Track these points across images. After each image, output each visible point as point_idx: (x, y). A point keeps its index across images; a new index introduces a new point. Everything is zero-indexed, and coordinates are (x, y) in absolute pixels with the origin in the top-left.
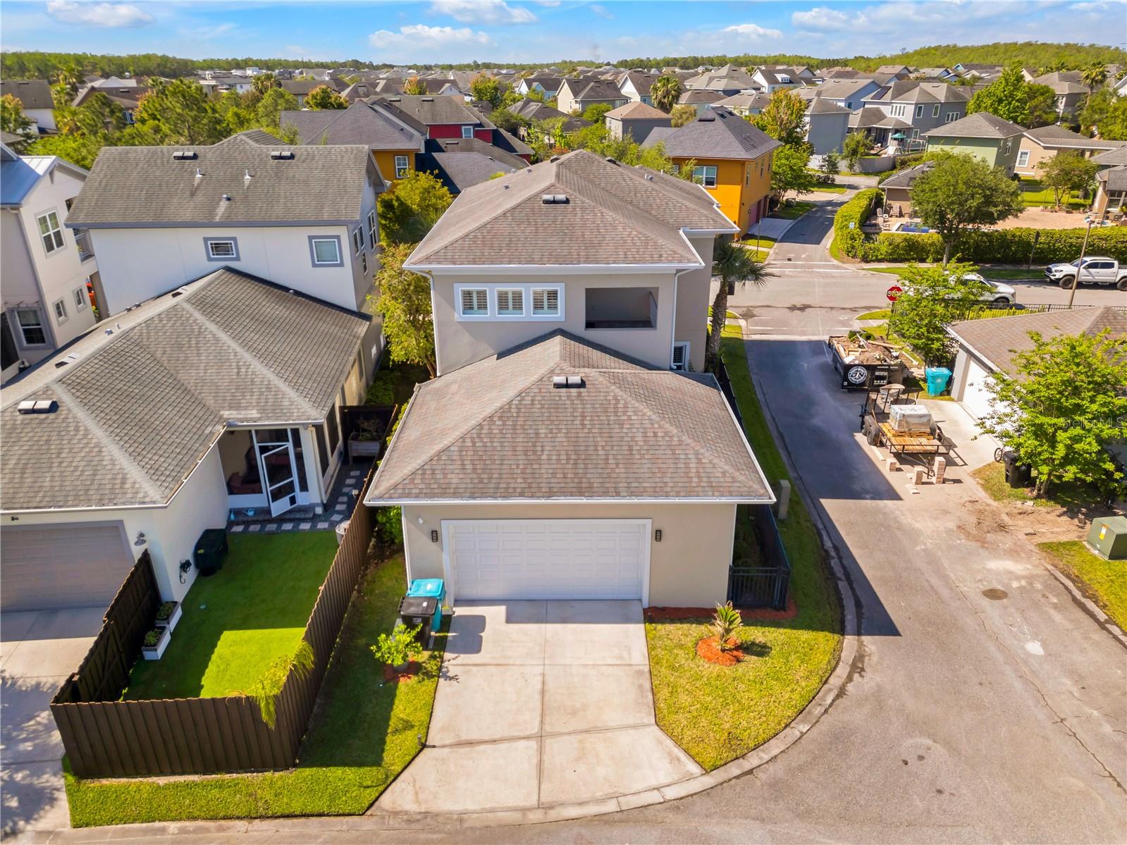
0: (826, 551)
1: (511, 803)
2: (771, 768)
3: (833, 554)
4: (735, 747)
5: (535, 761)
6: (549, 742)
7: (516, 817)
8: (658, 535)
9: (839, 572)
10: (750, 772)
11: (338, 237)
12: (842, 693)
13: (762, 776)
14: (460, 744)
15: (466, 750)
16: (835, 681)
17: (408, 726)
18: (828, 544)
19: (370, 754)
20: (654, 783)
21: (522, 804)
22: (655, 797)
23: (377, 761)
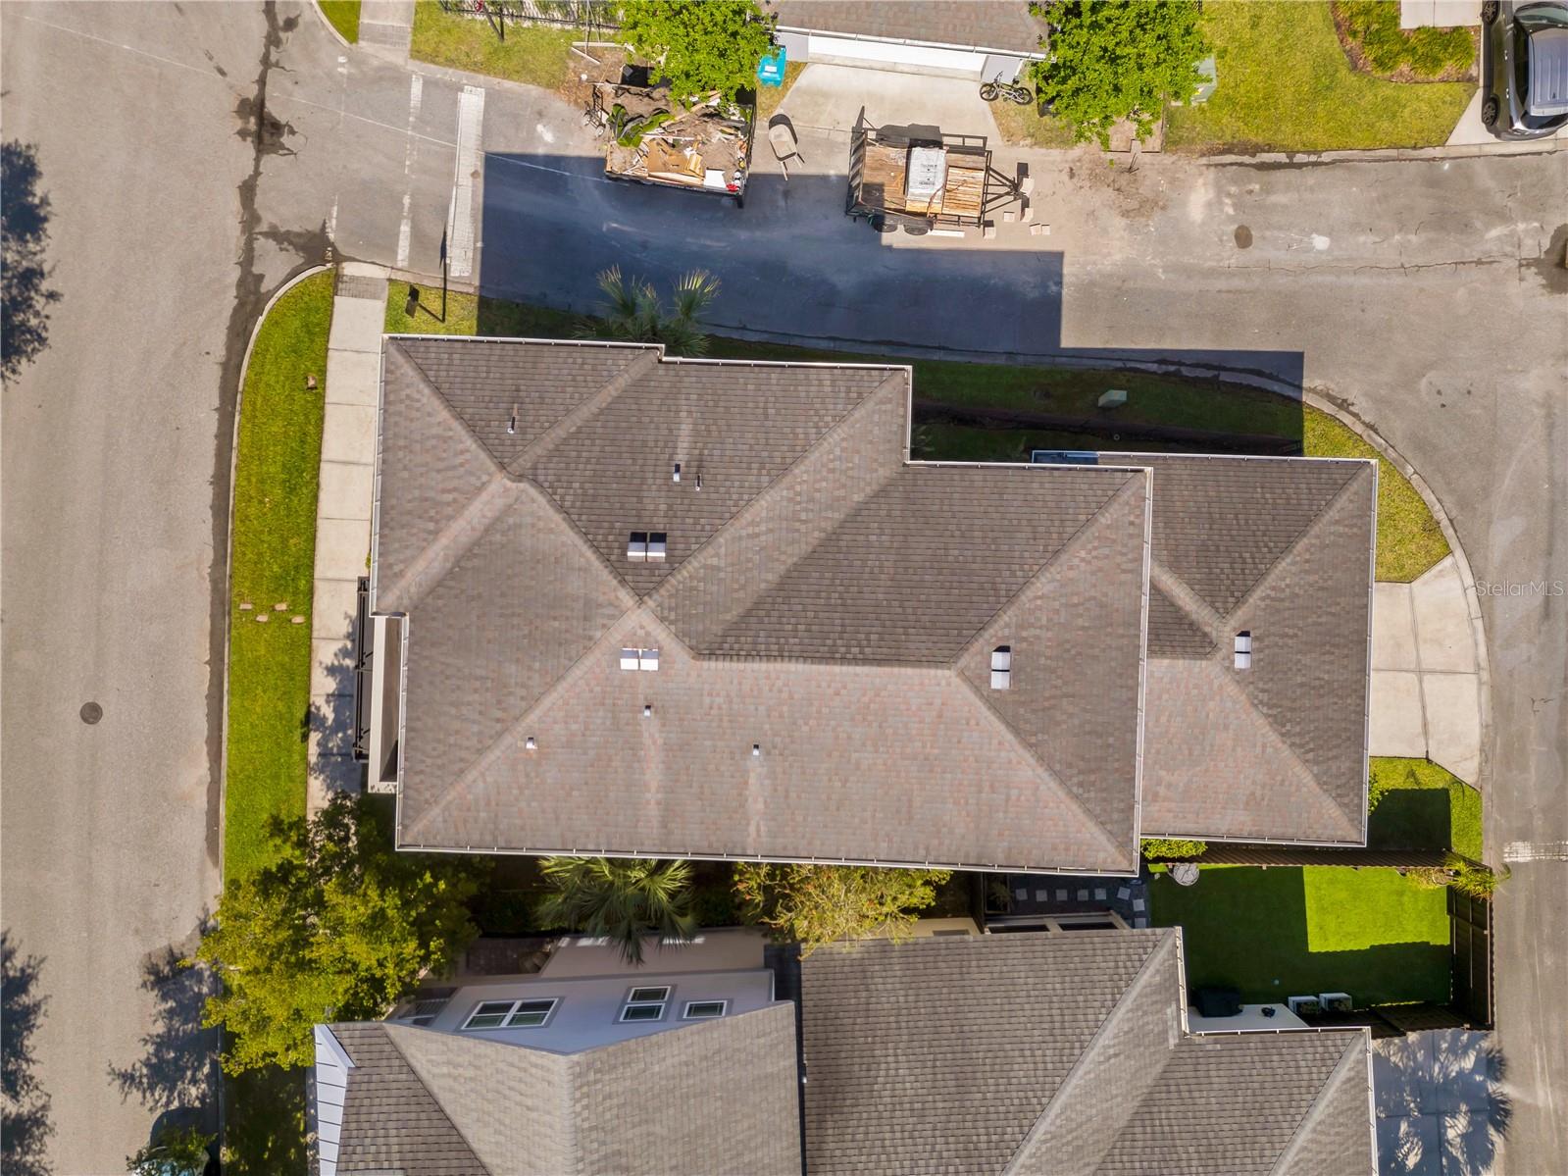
1: (1474, 692)
2: (1447, 505)
3: (1172, 367)
4: (1431, 527)
5: (1442, 677)
6: (1424, 666)
7: (1485, 689)
10: (1451, 521)
12: (1370, 427)
13: (1454, 514)
14: (1426, 733)
15: (1431, 728)
16: (1359, 428)
17: (1412, 774)
18: (1154, 367)
19: (1441, 798)
20: (1460, 592)
21: (1476, 682)
22: (1472, 592)
23: (1445, 791)
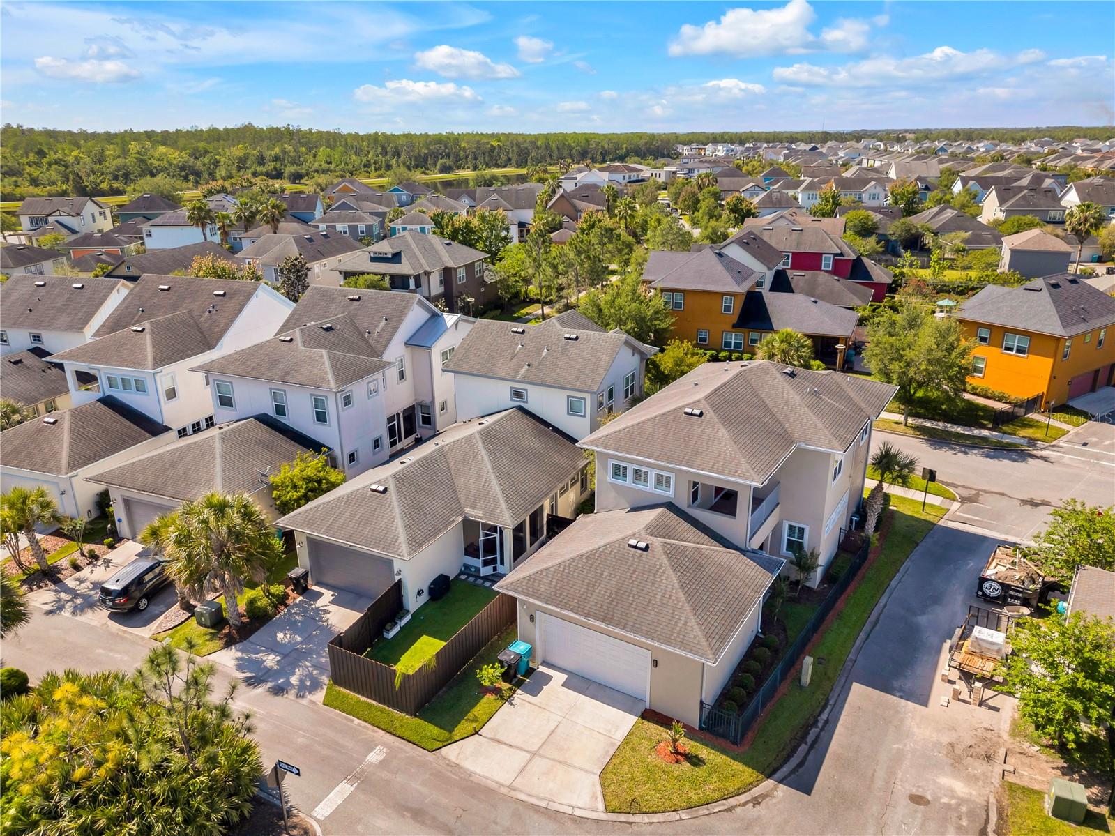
0: (816, 721)
1: (497, 779)
2: (644, 827)
3: (820, 725)
4: (633, 806)
5: (523, 765)
6: (537, 759)
7: (493, 785)
8: (655, 663)
9: (810, 740)
10: (631, 823)
11: (584, 399)
12: (731, 809)
13: (635, 828)
14: (494, 740)
15: (495, 744)
16: (732, 801)
17: (475, 720)
19: (449, 726)
20: (573, 803)
21: (503, 781)
22: (569, 810)
23: (451, 731)
